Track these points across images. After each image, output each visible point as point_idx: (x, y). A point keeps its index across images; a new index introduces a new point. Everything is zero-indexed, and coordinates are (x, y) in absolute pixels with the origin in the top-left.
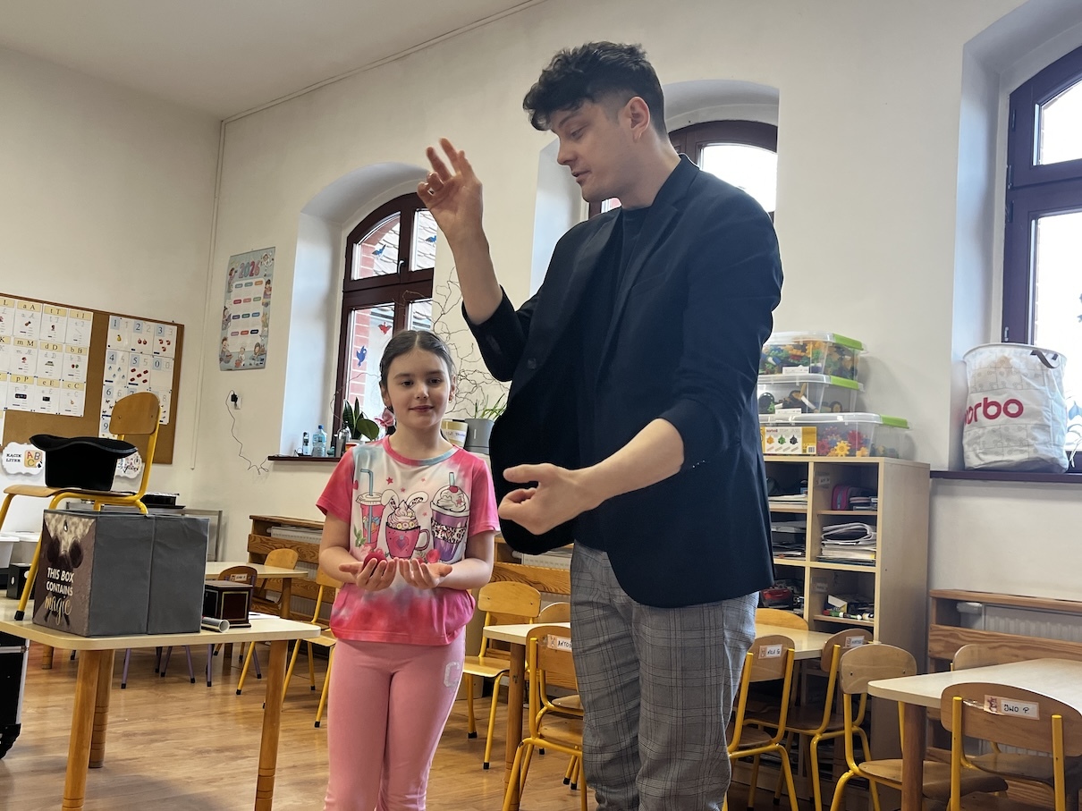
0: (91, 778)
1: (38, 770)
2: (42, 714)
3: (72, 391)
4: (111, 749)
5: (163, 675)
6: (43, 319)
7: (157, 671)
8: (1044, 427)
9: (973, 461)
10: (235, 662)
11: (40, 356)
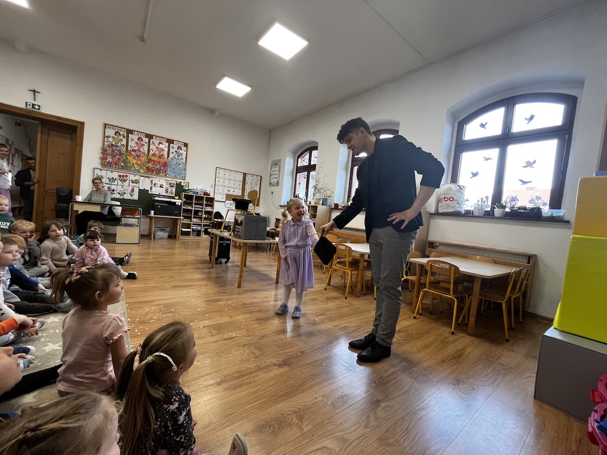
0: (244, 269)
1: (233, 266)
2: (234, 256)
3: (239, 190)
4: (247, 263)
6: (233, 174)
8: (459, 204)
9: (440, 211)
10: (272, 248)
11: (232, 182)
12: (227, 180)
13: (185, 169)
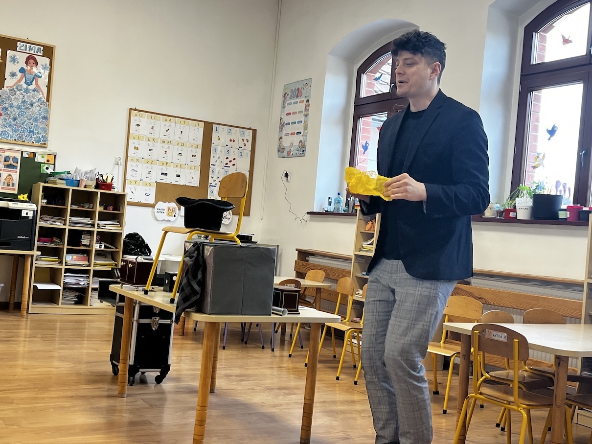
1: (178, 391)
2: (179, 362)
3: (193, 171)
4: (219, 383)
5: (246, 343)
6: (176, 126)
7: (242, 340)
10: (287, 338)
11: (175, 150)
12: (159, 145)
13: (45, 118)
